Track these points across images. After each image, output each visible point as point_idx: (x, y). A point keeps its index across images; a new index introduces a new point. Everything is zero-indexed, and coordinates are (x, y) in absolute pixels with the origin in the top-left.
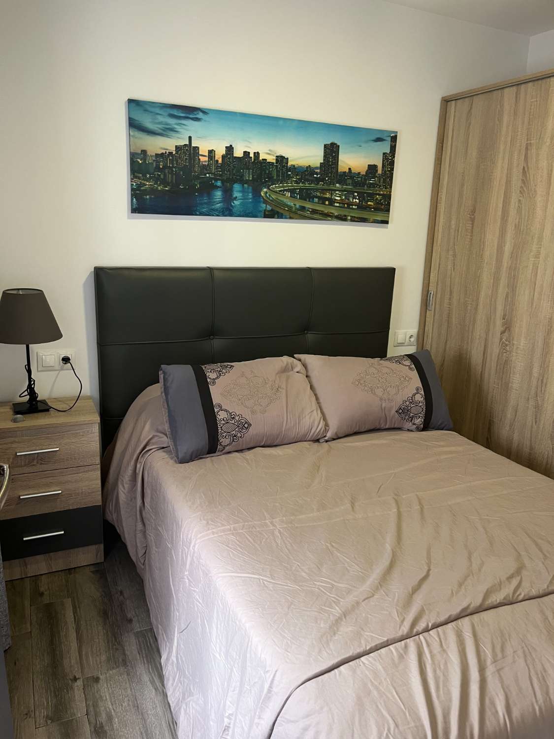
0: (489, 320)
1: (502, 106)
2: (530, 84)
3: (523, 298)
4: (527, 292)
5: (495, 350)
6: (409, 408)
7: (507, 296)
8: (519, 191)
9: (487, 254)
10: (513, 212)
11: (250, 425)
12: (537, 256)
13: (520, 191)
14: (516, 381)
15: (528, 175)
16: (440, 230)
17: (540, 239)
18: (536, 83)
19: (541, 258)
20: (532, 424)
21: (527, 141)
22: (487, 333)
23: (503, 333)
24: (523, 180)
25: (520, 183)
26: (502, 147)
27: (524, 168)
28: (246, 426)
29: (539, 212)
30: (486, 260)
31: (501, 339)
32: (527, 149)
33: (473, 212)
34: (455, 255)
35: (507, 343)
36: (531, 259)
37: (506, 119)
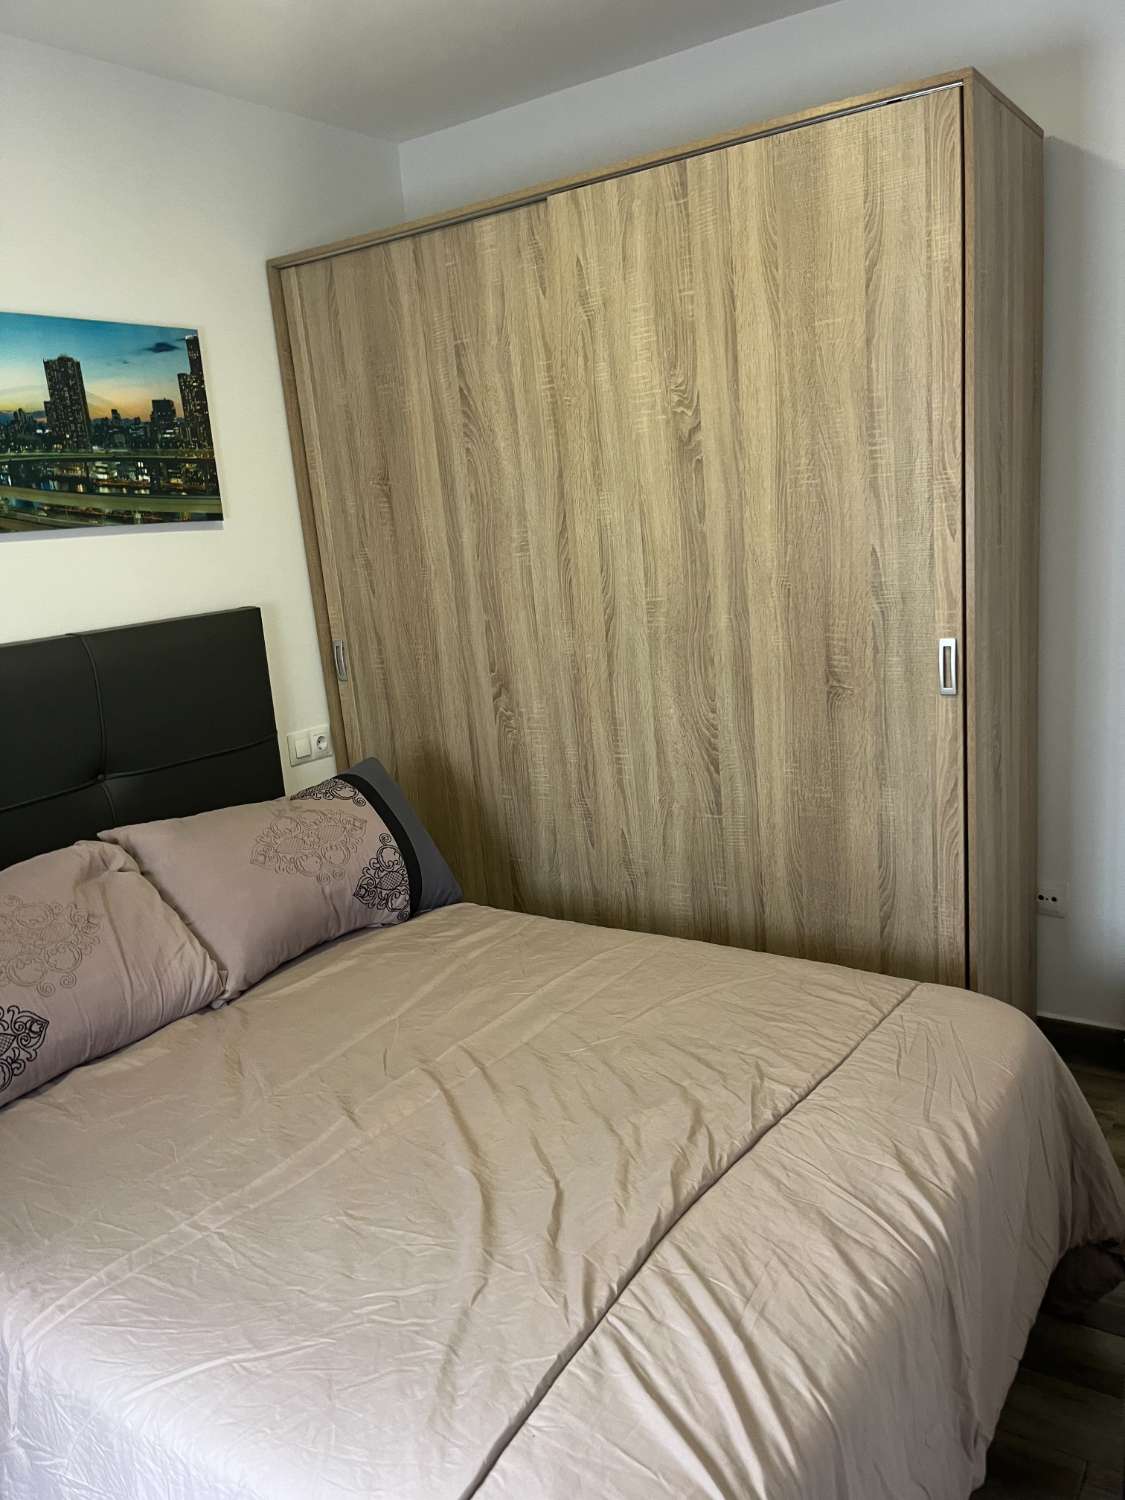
0: (466, 680)
1: (392, 276)
2: (437, 234)
3: (518, 627)
4: (522, 615)
5: (489, 730)
6: (378, 881)
7: (488, 628)
8: (462, 434)
9: (431, 554)
10: (460, 470)
11: (44, 1024)
12: (524, 547)
13: (465, 433)
14: (542, 778)
15: (471, 403)
16: (327, 519)
17: (522, 515)
18: (447, 230)
19: (532, 551)
20: (587, 848)
21: (456, 339)
22: (468, 700)
23: (496, 696)
24: (464, 412)
25: (460, 419)
26: (410, 353)
27: (461, 390)
28: (35, 1028)
29: (508, 467)
30: (433, 567)
31: (496, 709)
32: (458, 355)
33: (385, 479)
34: (368, 565)
35: (509, 713)
36: (514, 554)
37: (405, 300)
